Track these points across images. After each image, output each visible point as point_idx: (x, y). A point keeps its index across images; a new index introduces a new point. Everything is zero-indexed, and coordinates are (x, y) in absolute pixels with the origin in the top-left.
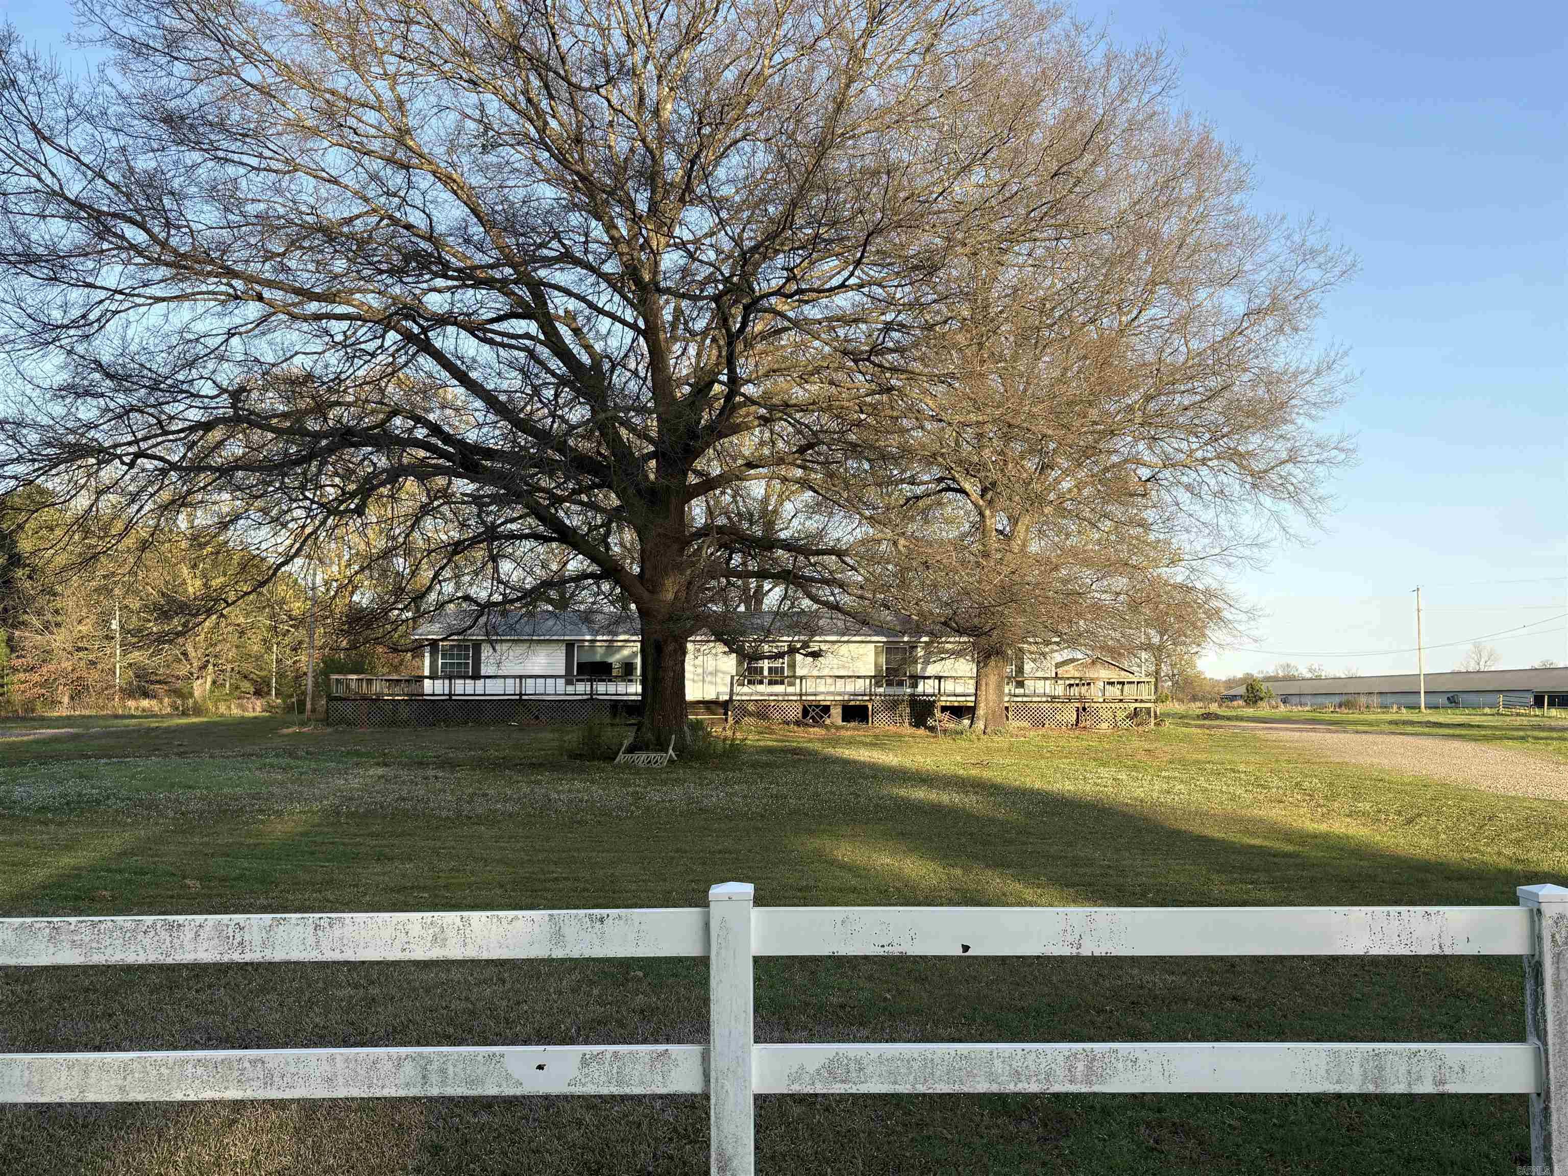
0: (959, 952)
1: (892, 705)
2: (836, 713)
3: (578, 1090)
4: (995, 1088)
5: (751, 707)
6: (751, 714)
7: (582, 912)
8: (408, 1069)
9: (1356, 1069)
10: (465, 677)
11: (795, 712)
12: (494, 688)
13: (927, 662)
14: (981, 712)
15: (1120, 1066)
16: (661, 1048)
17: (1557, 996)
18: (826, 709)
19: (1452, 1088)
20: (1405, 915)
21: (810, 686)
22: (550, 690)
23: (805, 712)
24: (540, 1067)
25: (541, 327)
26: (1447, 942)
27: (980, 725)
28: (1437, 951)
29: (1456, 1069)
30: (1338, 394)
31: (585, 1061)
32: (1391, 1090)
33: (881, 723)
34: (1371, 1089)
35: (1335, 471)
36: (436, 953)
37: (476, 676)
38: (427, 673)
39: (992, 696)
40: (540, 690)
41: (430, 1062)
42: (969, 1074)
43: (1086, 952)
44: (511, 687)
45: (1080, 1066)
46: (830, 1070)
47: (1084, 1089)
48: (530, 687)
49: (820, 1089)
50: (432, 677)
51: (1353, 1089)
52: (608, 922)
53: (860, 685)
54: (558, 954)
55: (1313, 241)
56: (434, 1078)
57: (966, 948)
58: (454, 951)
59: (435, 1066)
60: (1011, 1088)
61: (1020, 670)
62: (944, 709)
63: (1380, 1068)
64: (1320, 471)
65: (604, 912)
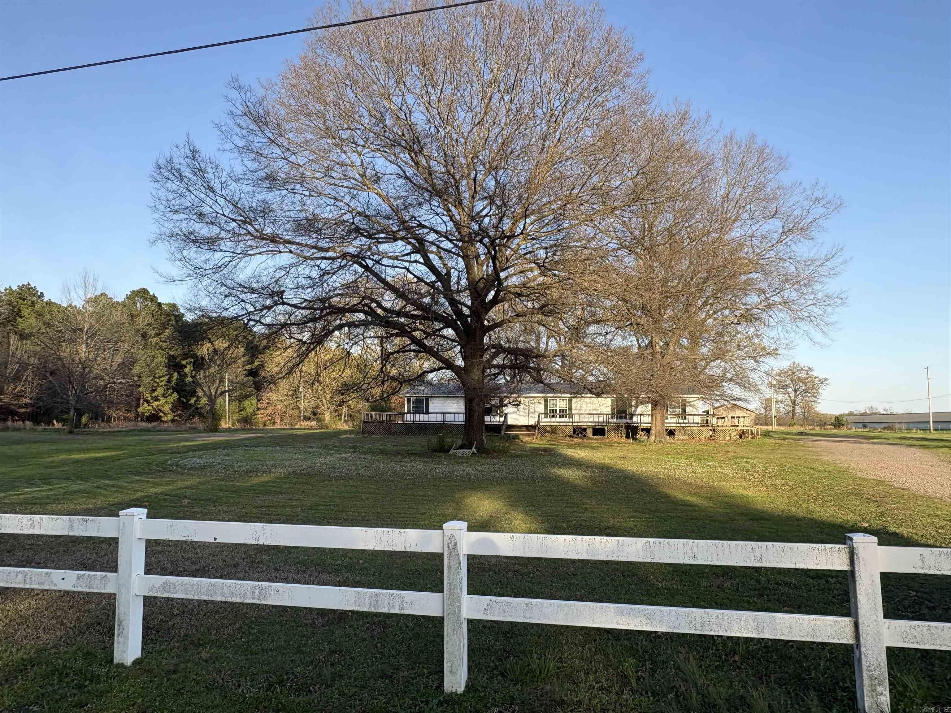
0: (213, 541)
1: (617, 428)
2: (589, 433)
3: (75, 589)
4: (224, 599)
5: (548, 429)
6: (548, 432)
7: (80, 517)
8: (20, 577)
9: (367, 601)
10: (420, 413)
11: (569, 431)
12: (432, 418)
13: (637, 407)
14: (653, 432)
15: (272, 593)
16: (104, 574)
17: (449, 572)
18: (585, 430)
19: (406, 612)
20: (390, 532)
21: (576, 418)
22: (457, 419)
23: (574, 431)
24: (63, 579)
26: (408, 545)
27: (653, 438)
28: (404, 550)
29: (409, 603)
30: (837, 270)
31: (78, 579)
32: (381, 611)
33: (611, 436)
34: (373, 610)
35: (837, 309)
36: (30, 532)
38: (406, 411)
39: (659, 424)
40: (452, 419)
41: (27, 574)
42: (215, 592)
43: (261, 543)
44: (439, 418)
45: (257, 592)
46: (164, 587)
47: (258, 602)
48: (448, 418)
49: (159, 595)
50: (409, 413)
51: (365, 609)
52: (89, 522)
53: (602, 419)
54: (71, 534)
56: (28, 581)
57: (215, 539)
58: (37, 531)
59: (28, 576)
60: (230, 600)
61: (684, 411)
62: (643, 430)
63: (377, 601)
64: (830, 309)
65: (87, 518)
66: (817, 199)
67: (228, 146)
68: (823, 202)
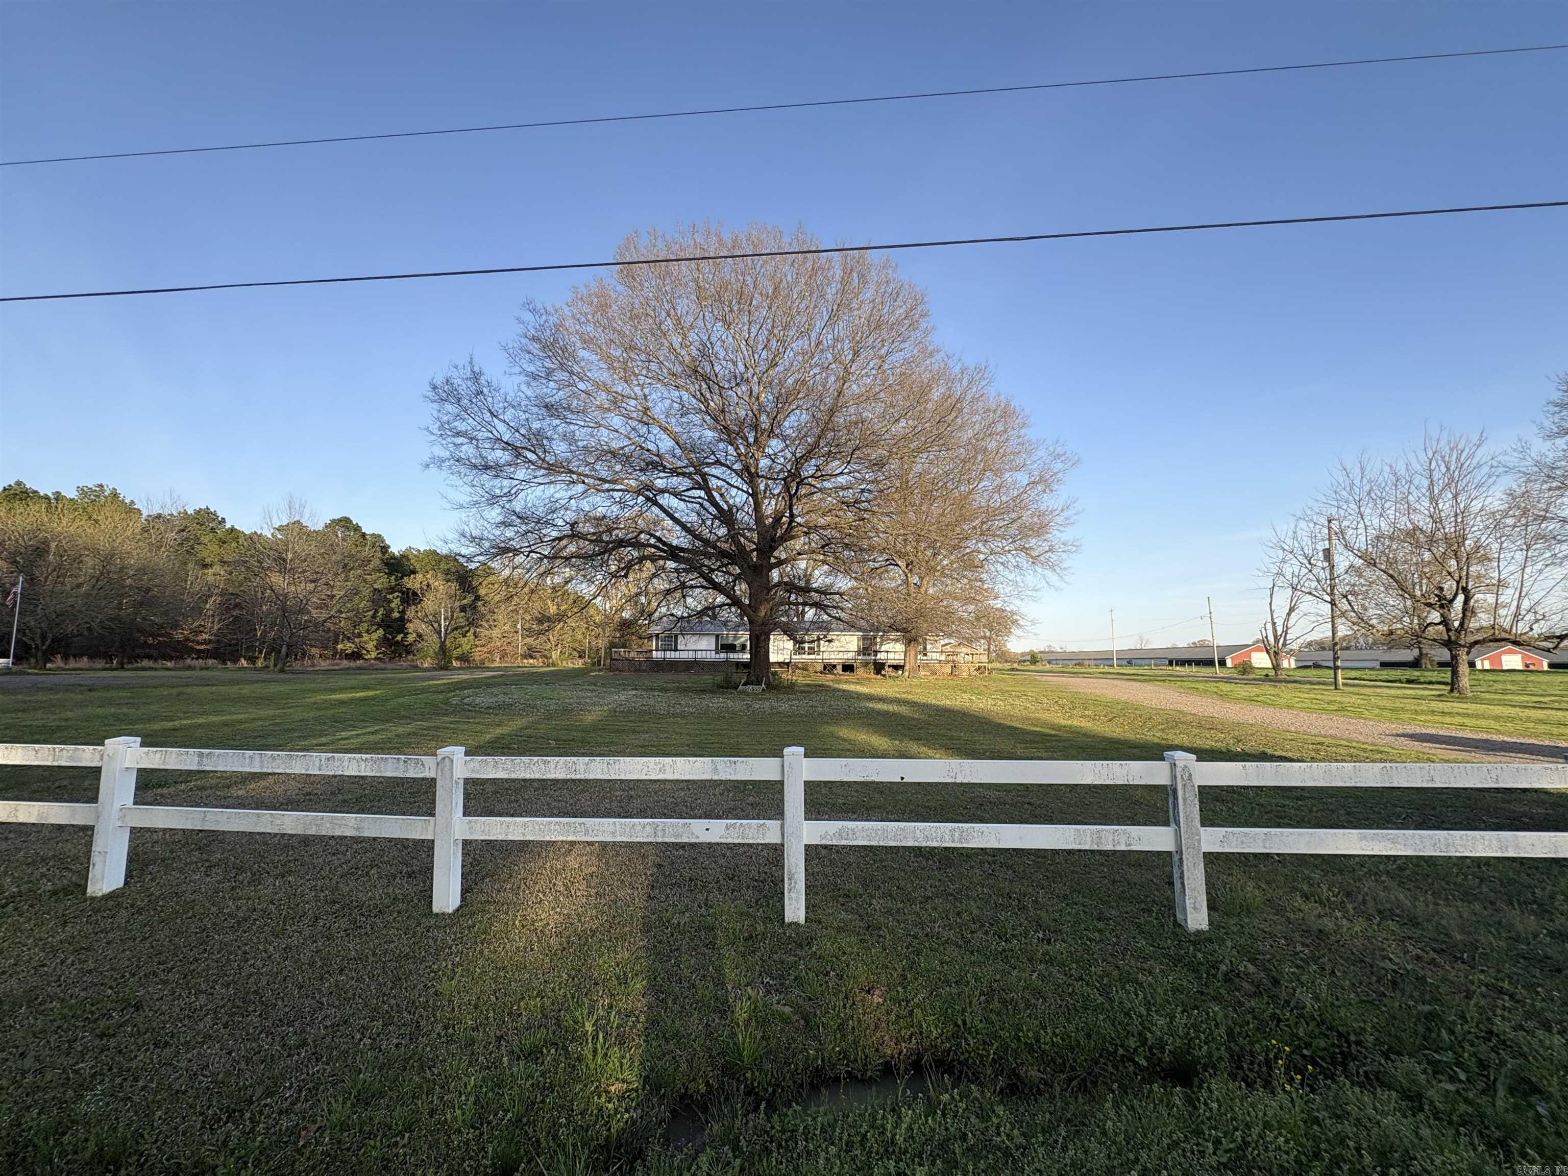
0: (900, 780)
1: (866, 664)
2: (839, 668)
3: (724, 841)
4: (916, 844)
5: (800, 665)
6: (799, 668)
7: (726, 759)
8: (648, 828)
9: (1089, 839)
10: (671, 650)
11: (820, 668)
12: (683, 656)
13: (881, 645)
14: (907, 668)
15: (975, 835)
16: (762, 822)
17: (1185, 804)
18: (834, 666)
19: (1133, 848)
20: (1110, 765)
21: (826, 655)
22: (709, 657)
23: (825, 668)
24: (707, 830)
25: (706, 493)
26: (1131, 778)
27: (907, 674)
28: (1126, 783)
29: (1136, 838)
30: (1072, 520)
31: (727, 828)
32: (1105, 848)
33: (860, 672)
34: (1096, 848)
35: (1071, 556)
36: (661, 777)
37: (676, 650)
38: (654, 648)
39: (912, 661)
40: (704, 656)
41: (658, 826)
42: (905, 837)
43: (958, 781)
44: (691, 655)
45: (957, 834)
46: (840, 833)
47: (959, 845)
48: (700, 655)
49: (835, 843)
50: (657, 650)
51: (1087, 848)
52: (738, 764)
53: (851, 655)
54: (716, 778)
55: (1059, 450)
56: (660, 834)
57: (902, 778)
58: (669, 776)
59: (660, 828)
60: (924, 844)
61: (925, 648)
62: (890, 666)
63: (1100, 838)
64: (1064, 556)
65: (736, 759)
66: (1059, 456)
67: (517, 369)
68: (1063, 458)
